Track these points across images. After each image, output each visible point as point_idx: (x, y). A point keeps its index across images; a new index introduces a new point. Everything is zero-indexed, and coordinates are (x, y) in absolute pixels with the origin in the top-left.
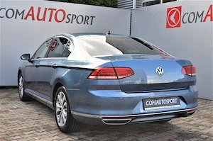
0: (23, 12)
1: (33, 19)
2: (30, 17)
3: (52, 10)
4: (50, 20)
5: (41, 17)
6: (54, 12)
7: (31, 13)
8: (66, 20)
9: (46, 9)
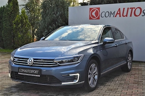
0: (114, 13)
1: (120, 16)
2: (118, 15)
3: (132, 8)
4: (131, 16)
5: (125, 14)
6: (134, 10)
7: (119, 13)
8: (142, 14)
9: (128, 8)
